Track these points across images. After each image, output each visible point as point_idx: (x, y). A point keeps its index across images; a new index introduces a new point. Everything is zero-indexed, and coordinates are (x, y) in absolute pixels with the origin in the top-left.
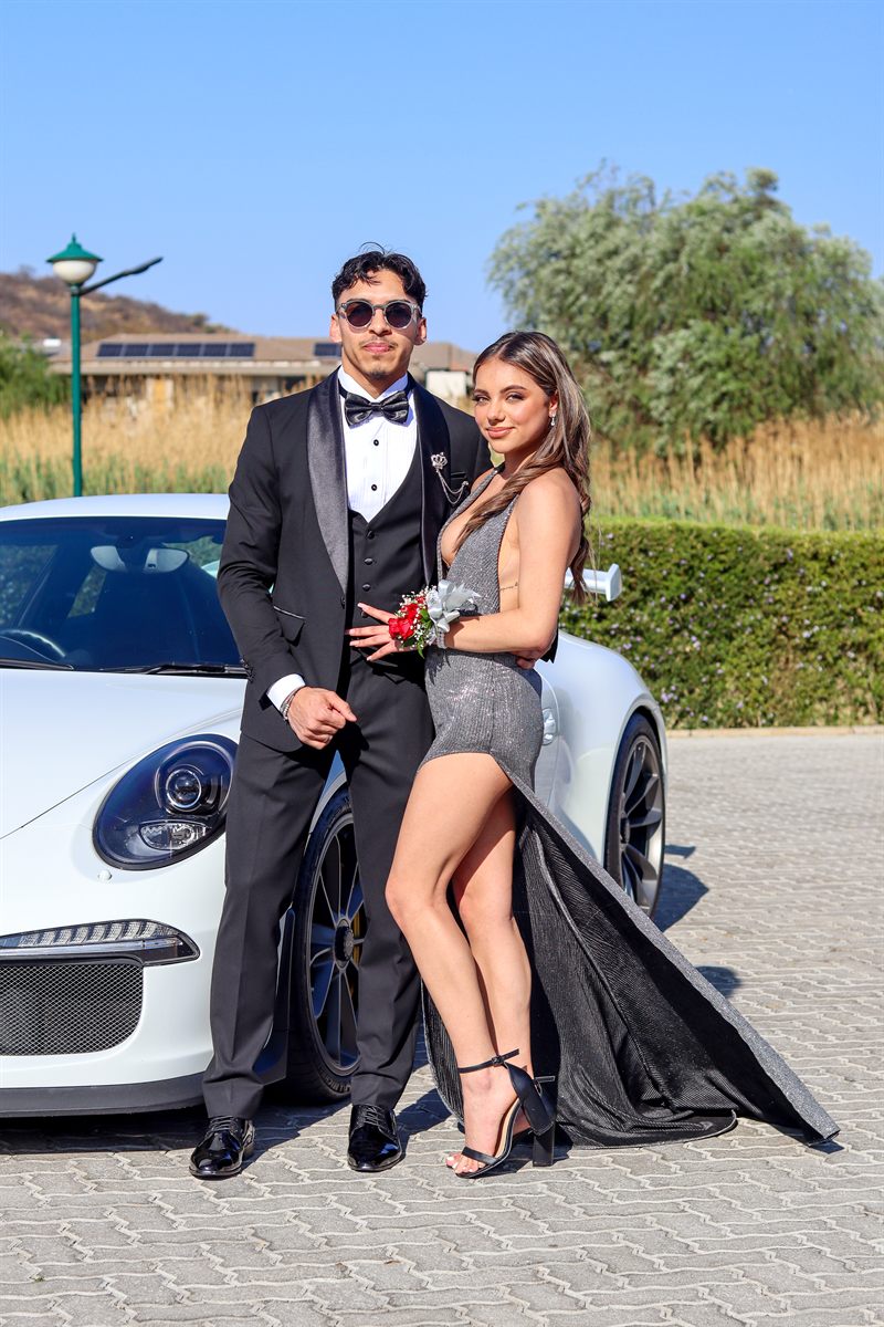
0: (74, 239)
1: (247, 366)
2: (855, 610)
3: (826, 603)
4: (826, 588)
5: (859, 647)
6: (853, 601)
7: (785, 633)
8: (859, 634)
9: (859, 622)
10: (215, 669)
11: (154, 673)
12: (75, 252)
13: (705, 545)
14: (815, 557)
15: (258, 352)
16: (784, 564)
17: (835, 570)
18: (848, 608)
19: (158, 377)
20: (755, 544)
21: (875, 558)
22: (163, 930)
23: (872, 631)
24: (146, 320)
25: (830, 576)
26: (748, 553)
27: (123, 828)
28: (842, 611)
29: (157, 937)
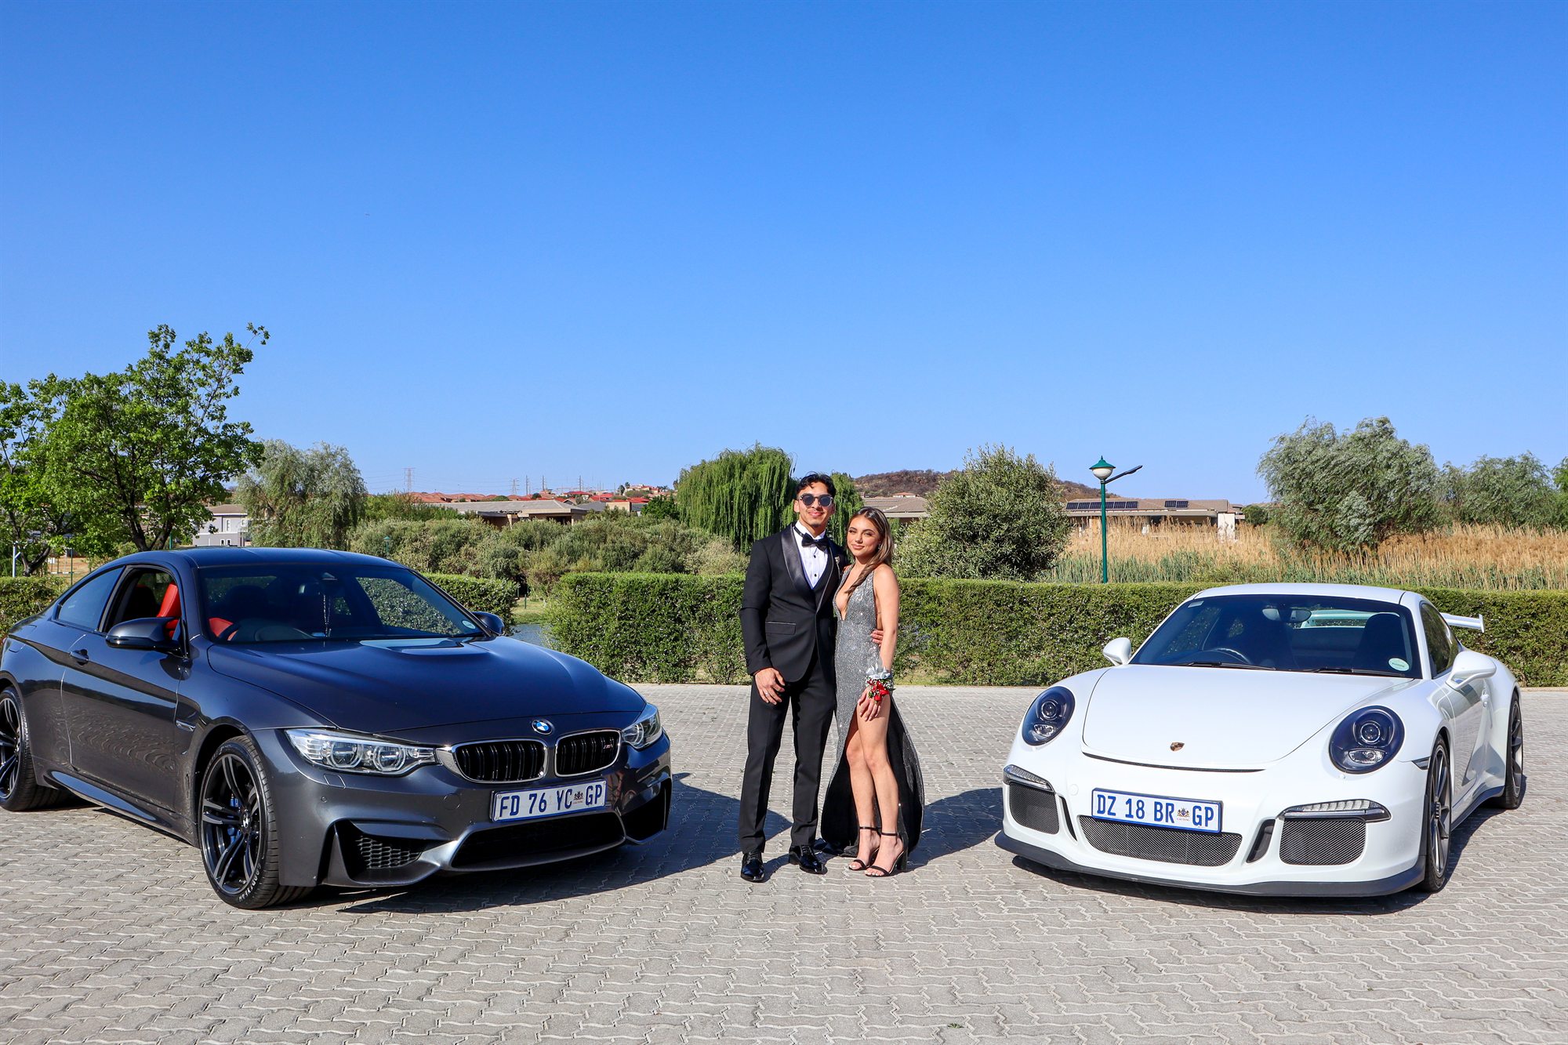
0: (1102, 458)
1: (1134, 512)
2: (1515, 630)
3: (1501, 627)
4: (1500, 620)
5: (1516, 649)
6: (1514, 626)
7: (1479, 641)
8: (1517, 642)
9: (1517, 636)
10: (1346, 670)
11: (1317, 672)
12: (1102, 464)
13: (1439, 598)
14: (1494, 604)
15: (1139, 507)
16: (1479, 608)
17: (1505, 611)
18: (1512, 629)
19: (1093, 517)
20: (1464, 598)
21: (1525, 605)
22: (1373, 805)
23: (1525, 641)
24: (1079, 492)
25: (1501, 613)
26: (1461, 602)
27: (1342, 752)
28: (1509, 631)
29: (1370, 808)
